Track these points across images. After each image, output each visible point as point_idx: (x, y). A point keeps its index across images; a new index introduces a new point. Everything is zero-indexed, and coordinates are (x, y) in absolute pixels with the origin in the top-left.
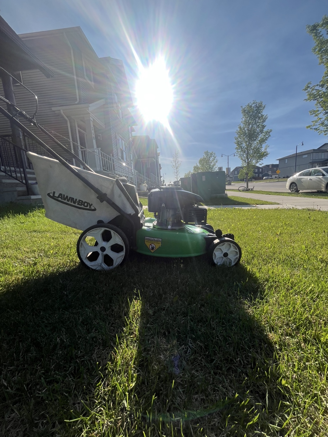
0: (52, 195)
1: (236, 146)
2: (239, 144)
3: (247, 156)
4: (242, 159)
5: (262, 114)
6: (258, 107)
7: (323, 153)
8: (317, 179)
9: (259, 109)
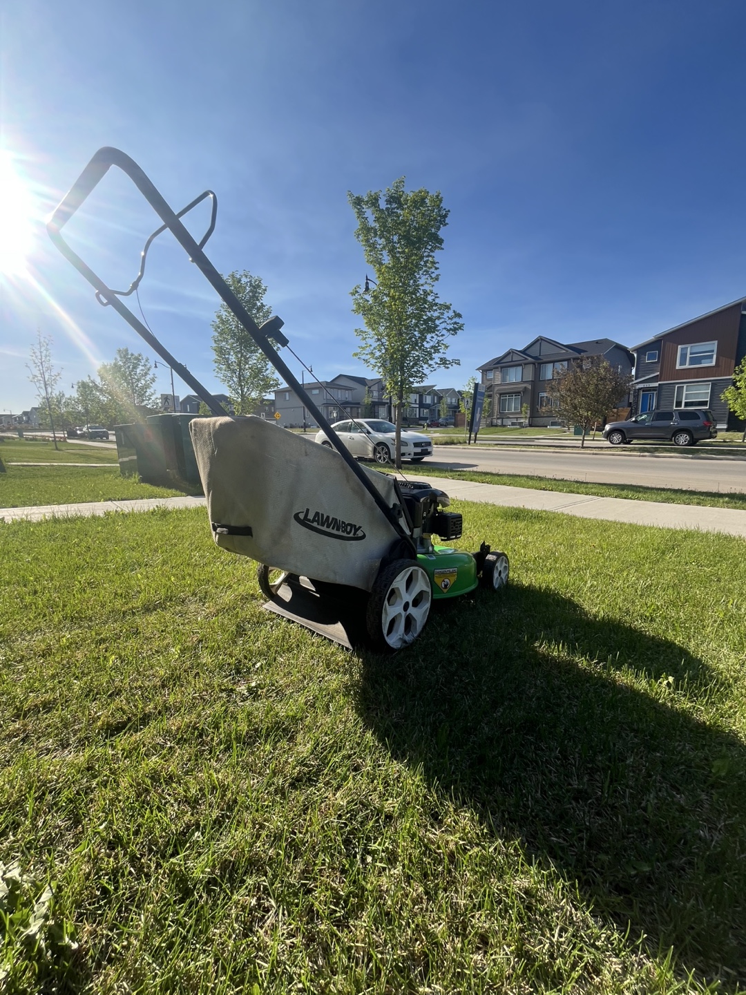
0: (302, 516)
1: (214, 356)
2: (221, 351)
3: (240, 381)
4: (230, 386)
5: (261, 301)
6: (254, 287)
7: (340, 391)
8: (362, 438)
9: (256, 292)
